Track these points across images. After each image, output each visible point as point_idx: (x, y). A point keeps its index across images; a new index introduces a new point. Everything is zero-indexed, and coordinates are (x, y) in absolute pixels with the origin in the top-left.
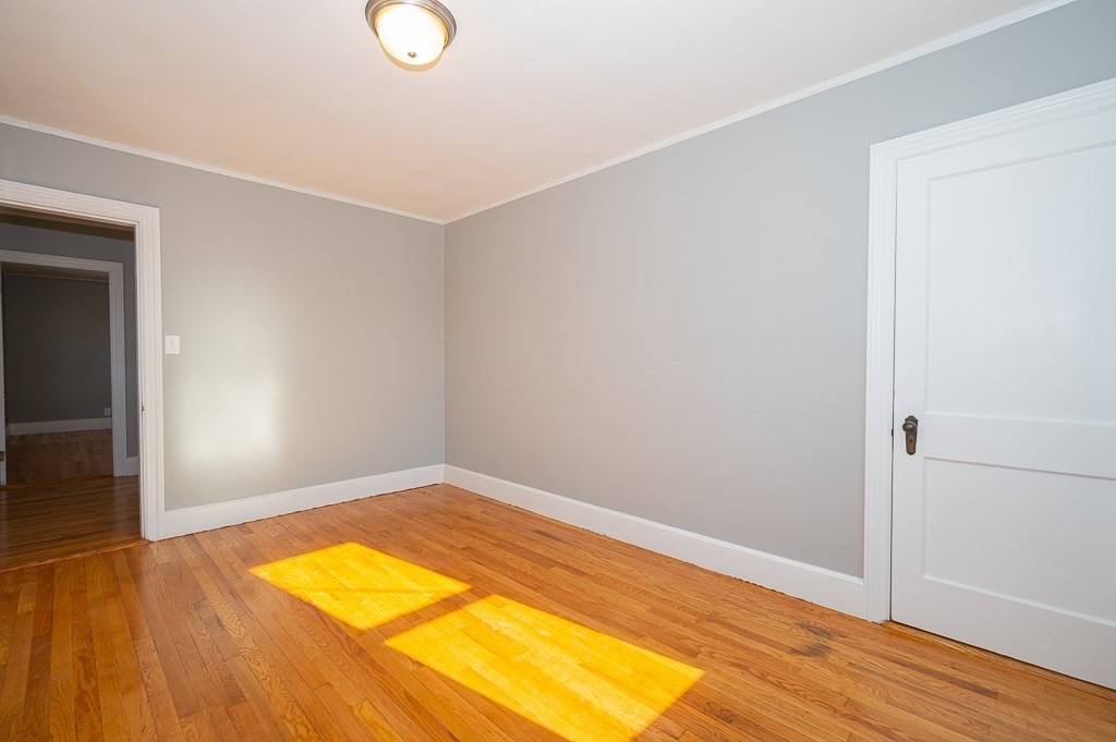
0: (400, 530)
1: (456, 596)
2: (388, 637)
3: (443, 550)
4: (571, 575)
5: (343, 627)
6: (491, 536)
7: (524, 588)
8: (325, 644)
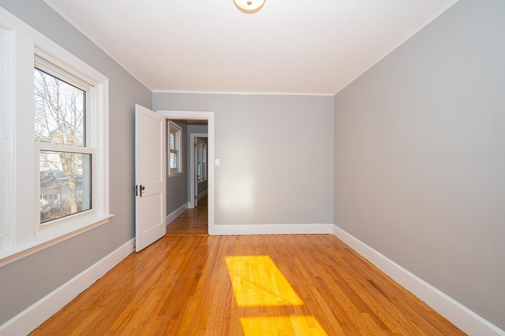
0: (293, 256)
1: (292, 306)
2: (245, 315)
3: (305, 274)
4: (375, 324)
5: (233, 300)
6: (338, 275)
7: (335, 320)
8: (220, 306)
